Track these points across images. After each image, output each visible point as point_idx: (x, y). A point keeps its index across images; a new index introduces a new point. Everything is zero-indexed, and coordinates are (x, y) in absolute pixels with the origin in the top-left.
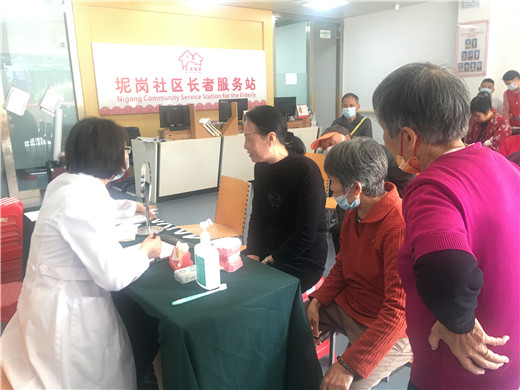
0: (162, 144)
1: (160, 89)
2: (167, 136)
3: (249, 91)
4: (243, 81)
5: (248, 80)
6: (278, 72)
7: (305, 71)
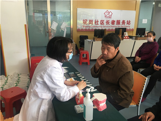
0: (94, 42)
1: (97, 23)
2: (96, 40)
3: (128, 25)
4: (126, 22)
5: (128, 21)
6: (140, 18)
7: (151, 19)
